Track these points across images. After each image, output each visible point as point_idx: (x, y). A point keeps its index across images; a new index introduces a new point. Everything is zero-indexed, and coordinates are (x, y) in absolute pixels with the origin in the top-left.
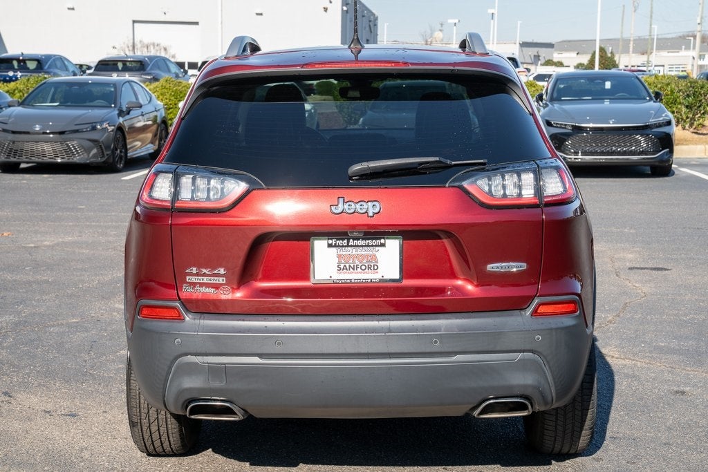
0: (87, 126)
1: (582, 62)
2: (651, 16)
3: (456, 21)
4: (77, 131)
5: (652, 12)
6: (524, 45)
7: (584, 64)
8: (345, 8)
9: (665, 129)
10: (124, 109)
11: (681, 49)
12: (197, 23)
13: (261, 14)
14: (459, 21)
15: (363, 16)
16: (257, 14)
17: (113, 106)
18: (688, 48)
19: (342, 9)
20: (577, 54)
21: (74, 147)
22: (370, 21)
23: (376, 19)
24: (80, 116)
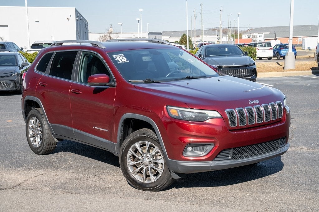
0: (8, 74)
1: (177, 41)
2: (202, 21)
3: (122, 24)
4: (4, 77)
5: (202, 19)
6: (150, 33)
7: (178, 41)
8: (77, 19)
9: (253, 67)
10: (21, 66)
11: (212, 34)
12: (7, 26)
13: (38, 22)
14: (123, 24)
15: (83, 22)
16: (36, 22)
17: (16, 65)
18: (215, 34)
19: (76, 19)
20: (170, 37)
21: (3, 84)
22: (86, 24)
23: (88, 23)
24: (4, 70)
